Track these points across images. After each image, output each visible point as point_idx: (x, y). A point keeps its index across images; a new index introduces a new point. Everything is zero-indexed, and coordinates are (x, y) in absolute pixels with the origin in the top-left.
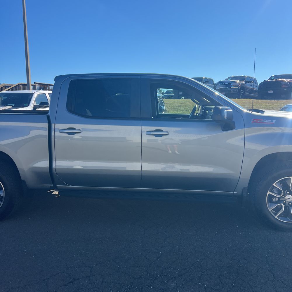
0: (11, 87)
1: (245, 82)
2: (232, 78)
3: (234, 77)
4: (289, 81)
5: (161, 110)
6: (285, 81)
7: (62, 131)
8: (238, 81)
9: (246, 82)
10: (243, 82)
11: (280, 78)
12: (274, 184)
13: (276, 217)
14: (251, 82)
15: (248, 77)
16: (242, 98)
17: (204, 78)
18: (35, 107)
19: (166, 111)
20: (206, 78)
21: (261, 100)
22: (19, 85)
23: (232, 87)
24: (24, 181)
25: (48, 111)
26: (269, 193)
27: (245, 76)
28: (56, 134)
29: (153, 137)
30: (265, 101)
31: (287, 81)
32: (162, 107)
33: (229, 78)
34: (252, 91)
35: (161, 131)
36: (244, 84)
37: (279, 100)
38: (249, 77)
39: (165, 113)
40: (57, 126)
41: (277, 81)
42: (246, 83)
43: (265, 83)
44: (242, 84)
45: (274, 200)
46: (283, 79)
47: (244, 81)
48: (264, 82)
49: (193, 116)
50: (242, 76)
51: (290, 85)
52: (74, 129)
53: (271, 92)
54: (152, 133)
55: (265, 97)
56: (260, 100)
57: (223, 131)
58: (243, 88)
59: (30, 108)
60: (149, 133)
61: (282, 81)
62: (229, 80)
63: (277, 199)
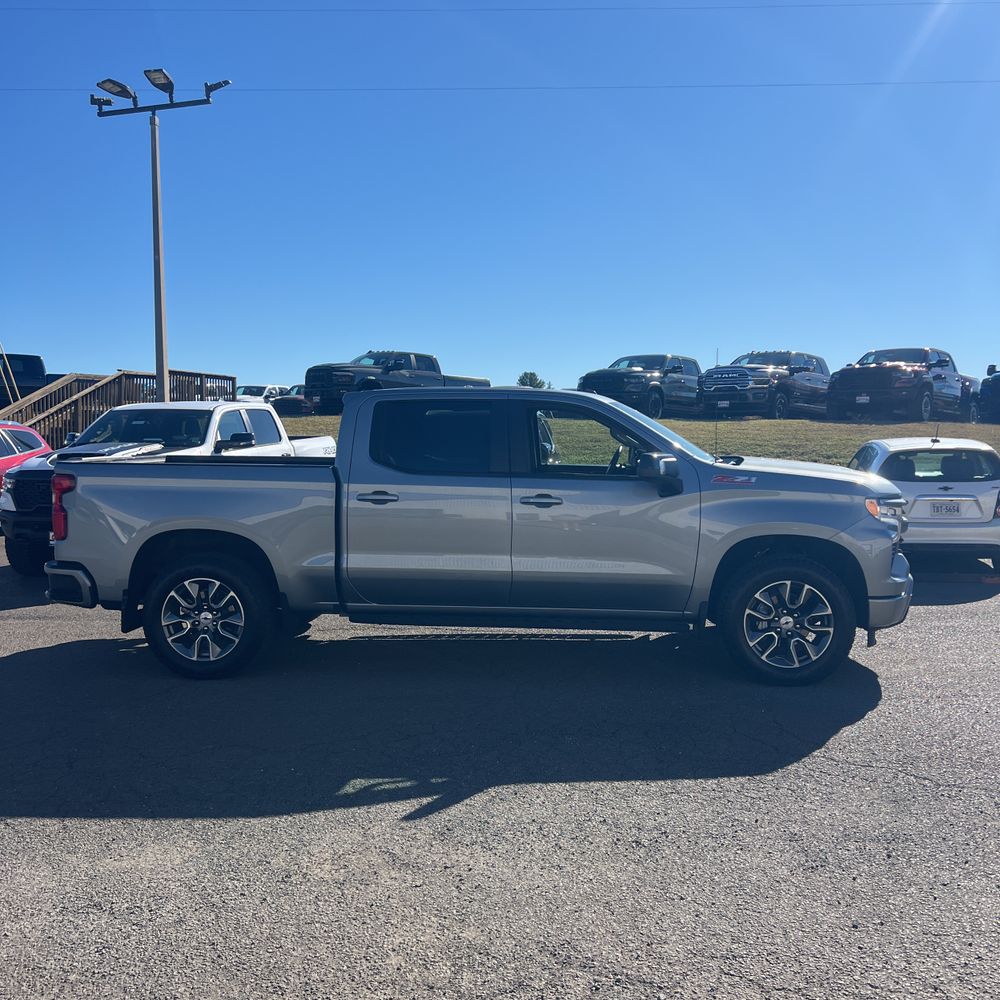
0: (99, 384)
1: (790, 369)
2: (752, 358)
3: (759, 355)
4: (916, 368)
5: (546, 454)
6: (904, 368)
7: (362, 498)
8: (771, 369)
9: (792, 371)
10: (783, 370)
11: (891, 361)
12: (757, 596)
13: (764, 658)
14: (807, 370)
15: (798, 354)
16: (780, 418)
17: (669, 356)
18: (219, 447)
19: (556, 456)
20: (674, 359)
21: (831, 424)
22: (119, 377)
23: (751, 385)
24: (284, 595)
25: (333, 458)
26: (748, 611)
27: (788, 353)
28: (351, 504)
29: (533, 510)
30: (842, 426)
31: (909, 369)
32: (548, 446)
33: (744, 357)
34: (813, 396)
35: (549, 496)
36: (786, 377)
37: (882, 424)
38: (803, 355)
39: (554, 461)
40: (353, 489)
41: (881, 370)
42: (792, 374)
43: (847, 374)
44: (781, 377)
45: (760, 627)
46: (896, 363)
47: (785, 367)
48: (843, 370)
49: (613, 469)
50: (780, 353)
51: (916, 380)
52: (385, 493)
53: (863, 399)
54: (532, 500)
55: (849, 414)
56: (828, 424)
57: (662, 496)
58: (784, 387)
59: (205, 450)
60: (525, 502)
61: (896, 369)
62: (745, 364)
63: (765, 625)
